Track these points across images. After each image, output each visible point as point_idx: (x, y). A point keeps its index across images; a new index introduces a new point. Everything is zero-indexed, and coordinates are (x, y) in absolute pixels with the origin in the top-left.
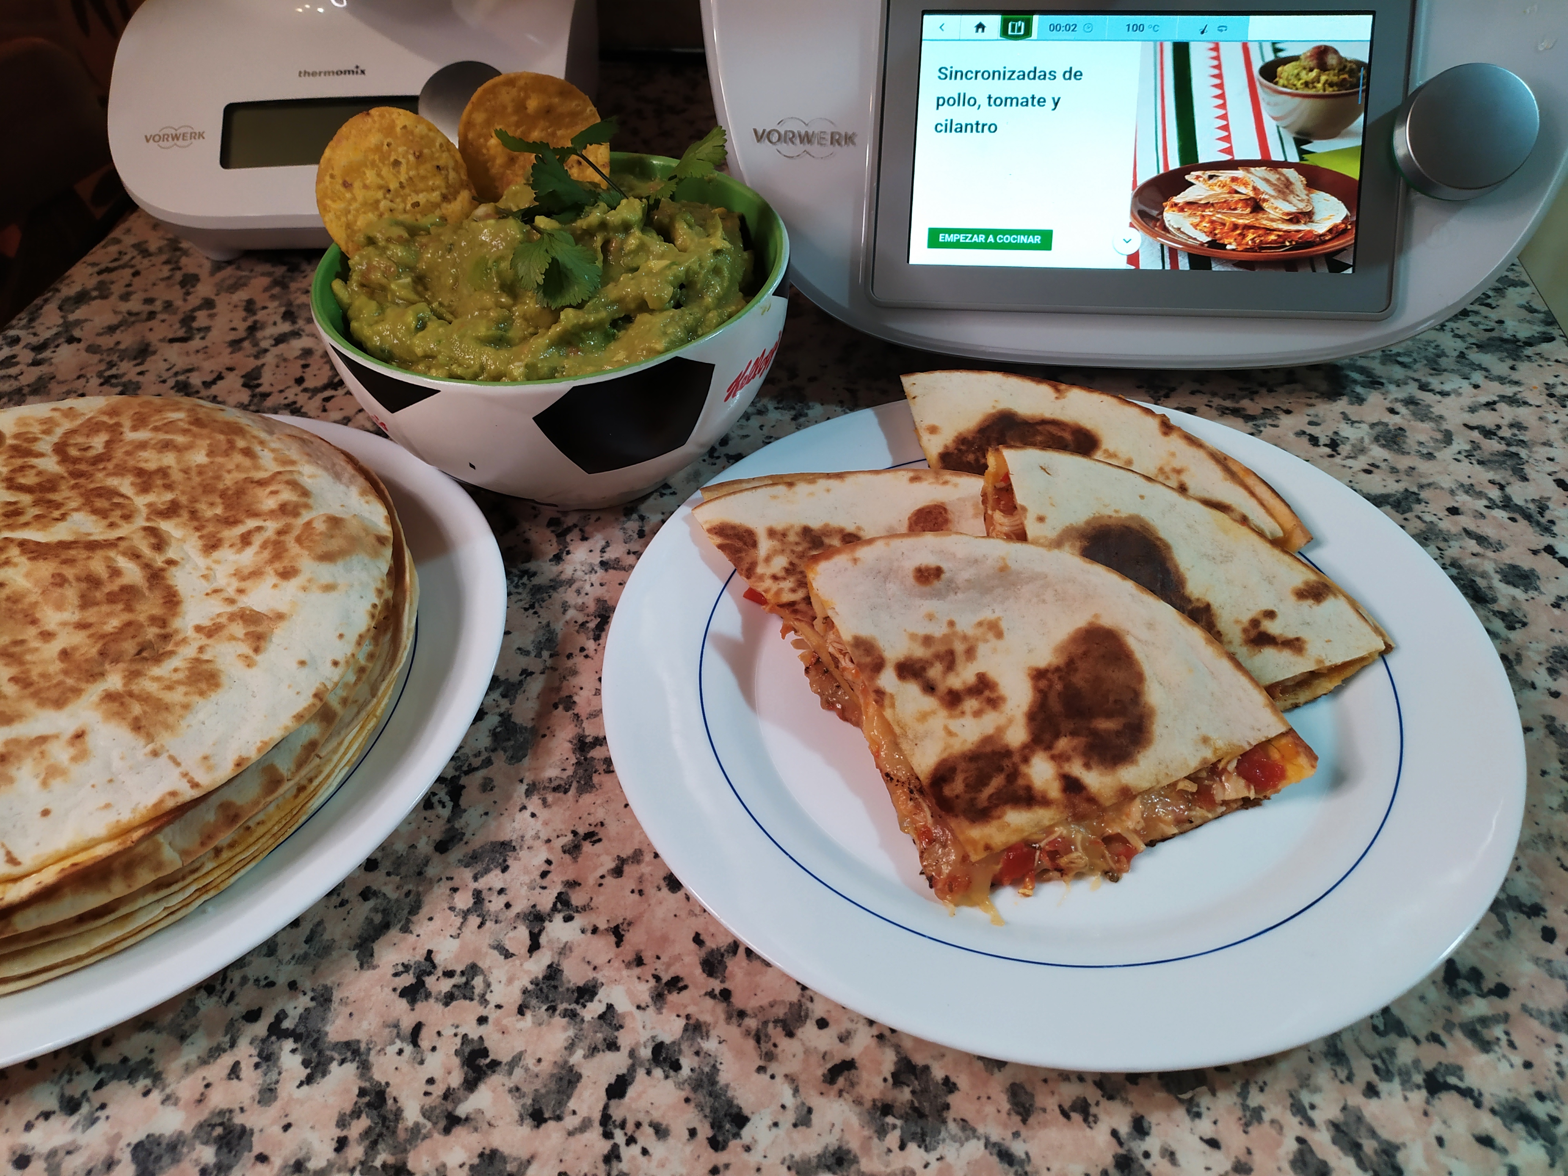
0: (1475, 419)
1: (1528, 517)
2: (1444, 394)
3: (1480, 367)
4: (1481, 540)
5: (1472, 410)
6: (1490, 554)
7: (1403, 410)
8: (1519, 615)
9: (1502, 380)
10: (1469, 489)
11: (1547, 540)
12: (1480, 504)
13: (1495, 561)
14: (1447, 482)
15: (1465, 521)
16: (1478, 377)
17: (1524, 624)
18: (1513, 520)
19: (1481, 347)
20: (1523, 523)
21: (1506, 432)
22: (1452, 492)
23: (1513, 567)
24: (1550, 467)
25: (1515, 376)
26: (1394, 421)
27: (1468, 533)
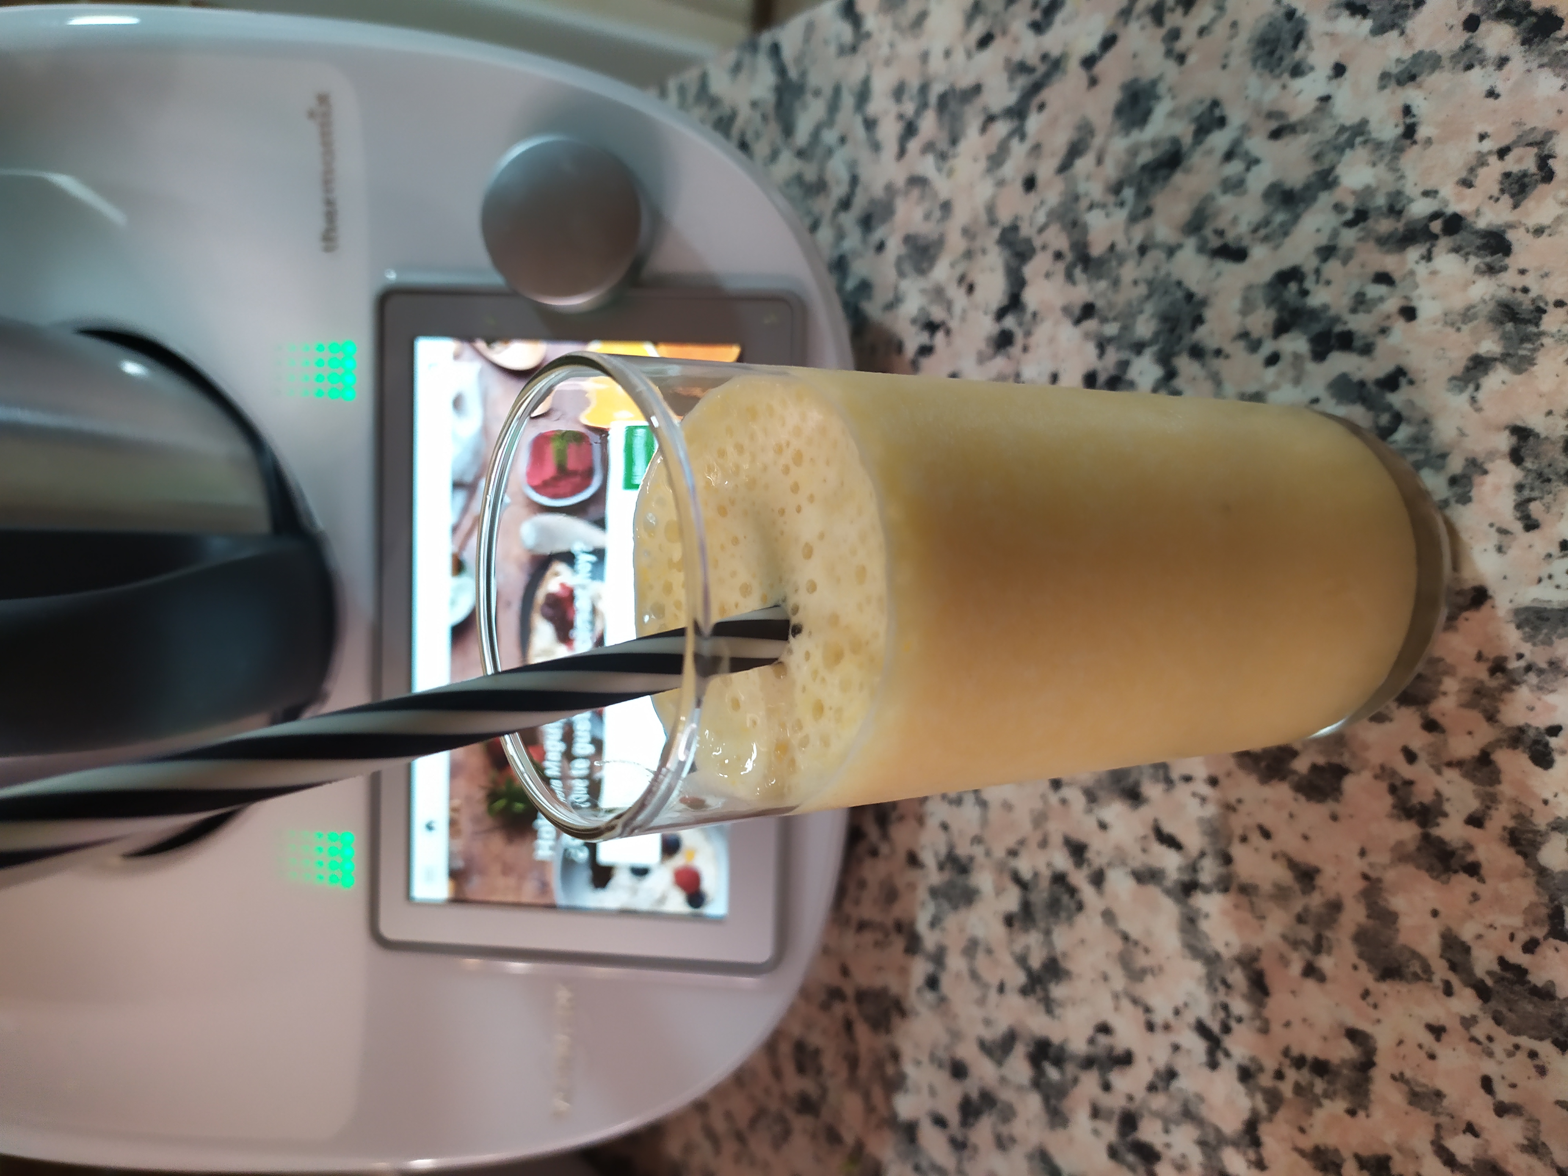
0: (890, 146)
1: (1036, 87)
2: (854, 180)
3: (816, 135)
4: (1075, 151)
5: (876, 147)
6: (1097, 141)
7: (878, 234)
8: (1199, 110)
9: (833, 107)
10: (996, 159)
11: (1073, 64)
12: (1019, 150)
13: (1109, 136)
14: (985, 190)
15: (1046, 170)
16: (830, 137)
17: (1215, 104)
18: (1042, 107)
19: (788, 130)
20: (1047, 94)
21: (909, 108)
22: (1001, 183)
23: (1119, 111)
24: (959, 56)
25: (828, 91)
26: (895, 247)
27: (1065, 166)
